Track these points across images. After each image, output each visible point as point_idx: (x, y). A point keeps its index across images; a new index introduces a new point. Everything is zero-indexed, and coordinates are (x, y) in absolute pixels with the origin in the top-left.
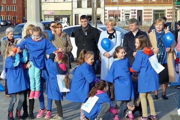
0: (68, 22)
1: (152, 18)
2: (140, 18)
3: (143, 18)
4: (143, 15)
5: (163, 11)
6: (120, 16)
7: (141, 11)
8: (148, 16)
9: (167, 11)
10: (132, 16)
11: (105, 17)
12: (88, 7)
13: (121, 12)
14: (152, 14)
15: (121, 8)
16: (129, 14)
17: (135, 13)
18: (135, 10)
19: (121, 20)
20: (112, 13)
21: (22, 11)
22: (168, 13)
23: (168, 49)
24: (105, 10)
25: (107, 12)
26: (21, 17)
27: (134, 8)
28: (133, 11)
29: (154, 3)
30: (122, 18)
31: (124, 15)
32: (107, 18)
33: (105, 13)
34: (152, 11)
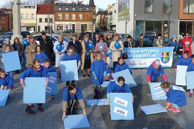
0: (34, 30)
1: (80, 28)
2: (74, 28)
3: (75, 28)
4: (75, 27)
5: (86, 25)
6: (63, 27)
7: (74, 24)
8: (78, 27)
9: (88, 25)
10: (70, 27)
11: (55, 27)
12: (45, 22)
13: (64, 25)
14: (80, 26)
15: (63, 23)
16: (68, 26)
17: (71, 26)
18: (71, 24)
19: (64, 29)
20: (58, 25)
21: (8, 23)
22: (89, 26)
23: (90, 51)
24: (55, 24)
25: (56, 25)
26: (7, 26)
27: (70, 23)
28: (70, 25)
29: (81, 20)
30: (64, 28)
31: (65, 26)
32: (56, 28)
33: (55, 26)
34: (80, 25)
